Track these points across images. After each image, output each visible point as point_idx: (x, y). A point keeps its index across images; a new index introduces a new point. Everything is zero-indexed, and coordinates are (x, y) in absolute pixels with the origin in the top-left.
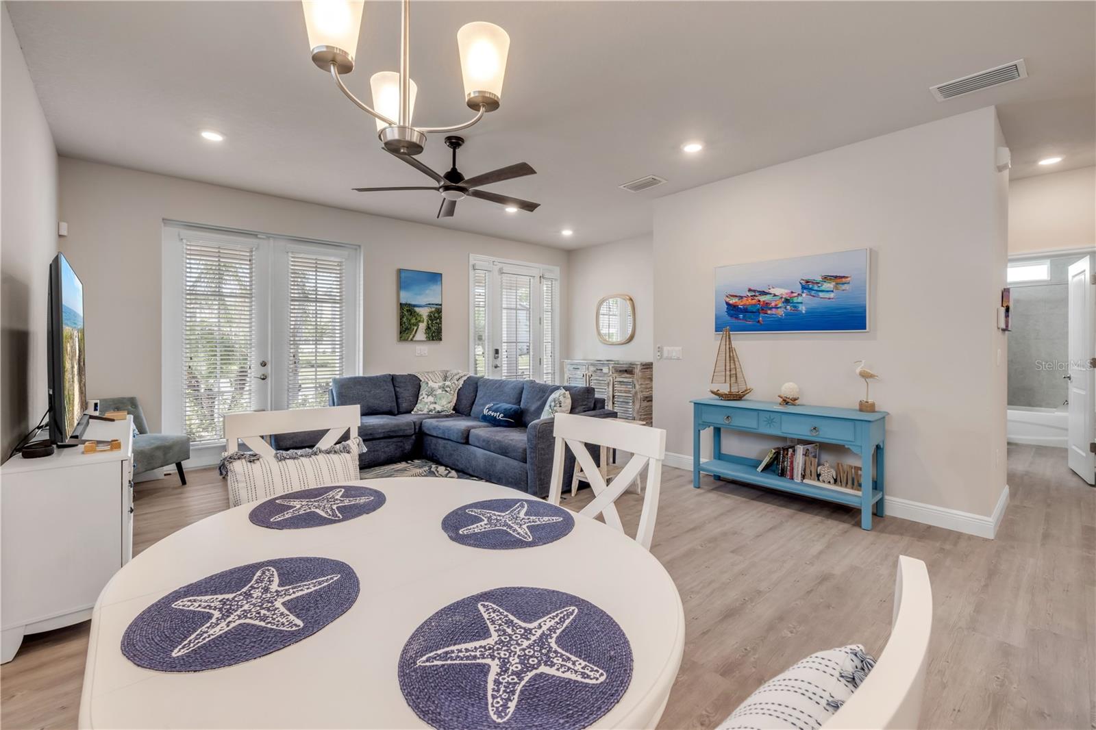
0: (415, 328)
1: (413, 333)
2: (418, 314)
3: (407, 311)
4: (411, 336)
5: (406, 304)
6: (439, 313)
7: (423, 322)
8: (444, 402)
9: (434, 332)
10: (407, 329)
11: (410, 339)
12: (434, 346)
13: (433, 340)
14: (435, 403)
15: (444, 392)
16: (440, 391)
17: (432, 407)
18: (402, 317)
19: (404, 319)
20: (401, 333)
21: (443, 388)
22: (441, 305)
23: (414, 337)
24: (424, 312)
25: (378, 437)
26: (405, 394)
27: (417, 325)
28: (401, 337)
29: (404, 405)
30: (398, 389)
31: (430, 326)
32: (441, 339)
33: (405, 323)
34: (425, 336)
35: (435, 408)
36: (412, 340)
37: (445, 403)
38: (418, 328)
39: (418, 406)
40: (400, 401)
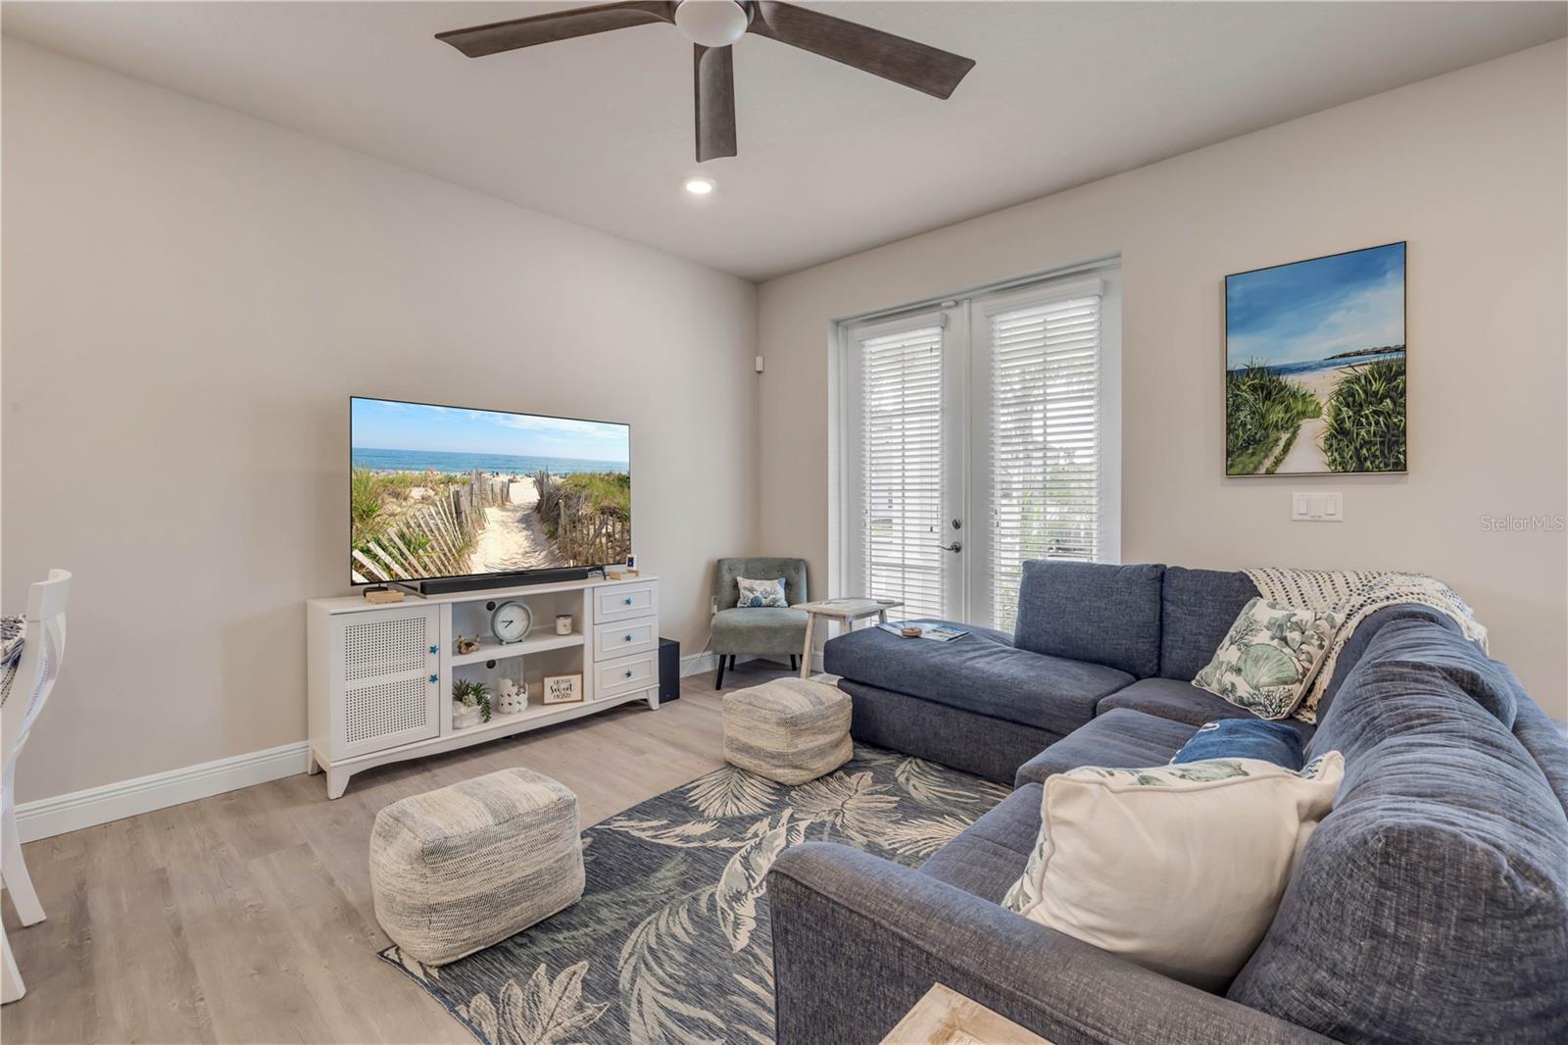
0: (1285, 437)
1: (1277, 451)
2: (1294, 395)
3: (1254, 389)
4: (1268, 463)
5: (1248, 372)
6: (1389, 381)
7: (1317, 414)
8: (1265, 675)
9: (1366, 443)
10: (1251, 441)
11: (1263, 470)
12: (1372, 491)
13: (1361, 469)
14: (1239, 671)
15: (1275, 642)
16: (1264, 637)
17: (1230, 678)
18: (1233, 408)
19: (1243, 415)
20: (1229, 454)
21: (1280, 626)
22: (1402, 349)
23: (1278, 462)
24: (1323, 386)
25: (982, 710)
26: (1183, 624)
27: (1291, 425)
28: (1229, 467)
29: (1175, 656)
30: (1169, 608)
31: (1348, 425)
32: (1400, 467)
33: (1244, 424)
34: (1326, 459)
35: (1233, 684)
36: (1269, 473)
37: (1265, 680)
38: (1294, 434)
39: (1208, 669)
40: (1168, 639)
